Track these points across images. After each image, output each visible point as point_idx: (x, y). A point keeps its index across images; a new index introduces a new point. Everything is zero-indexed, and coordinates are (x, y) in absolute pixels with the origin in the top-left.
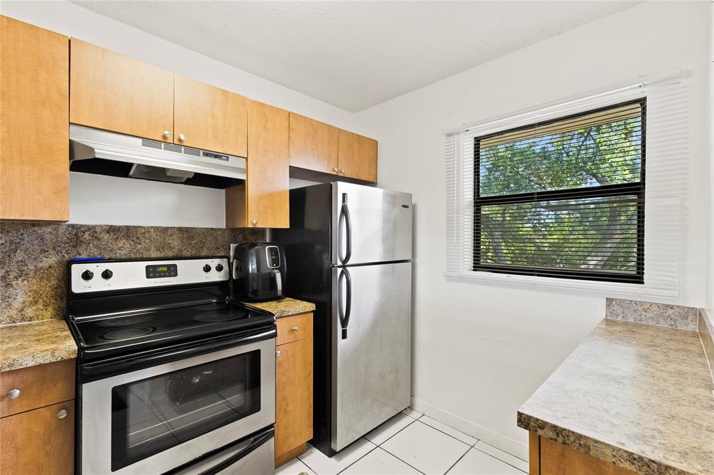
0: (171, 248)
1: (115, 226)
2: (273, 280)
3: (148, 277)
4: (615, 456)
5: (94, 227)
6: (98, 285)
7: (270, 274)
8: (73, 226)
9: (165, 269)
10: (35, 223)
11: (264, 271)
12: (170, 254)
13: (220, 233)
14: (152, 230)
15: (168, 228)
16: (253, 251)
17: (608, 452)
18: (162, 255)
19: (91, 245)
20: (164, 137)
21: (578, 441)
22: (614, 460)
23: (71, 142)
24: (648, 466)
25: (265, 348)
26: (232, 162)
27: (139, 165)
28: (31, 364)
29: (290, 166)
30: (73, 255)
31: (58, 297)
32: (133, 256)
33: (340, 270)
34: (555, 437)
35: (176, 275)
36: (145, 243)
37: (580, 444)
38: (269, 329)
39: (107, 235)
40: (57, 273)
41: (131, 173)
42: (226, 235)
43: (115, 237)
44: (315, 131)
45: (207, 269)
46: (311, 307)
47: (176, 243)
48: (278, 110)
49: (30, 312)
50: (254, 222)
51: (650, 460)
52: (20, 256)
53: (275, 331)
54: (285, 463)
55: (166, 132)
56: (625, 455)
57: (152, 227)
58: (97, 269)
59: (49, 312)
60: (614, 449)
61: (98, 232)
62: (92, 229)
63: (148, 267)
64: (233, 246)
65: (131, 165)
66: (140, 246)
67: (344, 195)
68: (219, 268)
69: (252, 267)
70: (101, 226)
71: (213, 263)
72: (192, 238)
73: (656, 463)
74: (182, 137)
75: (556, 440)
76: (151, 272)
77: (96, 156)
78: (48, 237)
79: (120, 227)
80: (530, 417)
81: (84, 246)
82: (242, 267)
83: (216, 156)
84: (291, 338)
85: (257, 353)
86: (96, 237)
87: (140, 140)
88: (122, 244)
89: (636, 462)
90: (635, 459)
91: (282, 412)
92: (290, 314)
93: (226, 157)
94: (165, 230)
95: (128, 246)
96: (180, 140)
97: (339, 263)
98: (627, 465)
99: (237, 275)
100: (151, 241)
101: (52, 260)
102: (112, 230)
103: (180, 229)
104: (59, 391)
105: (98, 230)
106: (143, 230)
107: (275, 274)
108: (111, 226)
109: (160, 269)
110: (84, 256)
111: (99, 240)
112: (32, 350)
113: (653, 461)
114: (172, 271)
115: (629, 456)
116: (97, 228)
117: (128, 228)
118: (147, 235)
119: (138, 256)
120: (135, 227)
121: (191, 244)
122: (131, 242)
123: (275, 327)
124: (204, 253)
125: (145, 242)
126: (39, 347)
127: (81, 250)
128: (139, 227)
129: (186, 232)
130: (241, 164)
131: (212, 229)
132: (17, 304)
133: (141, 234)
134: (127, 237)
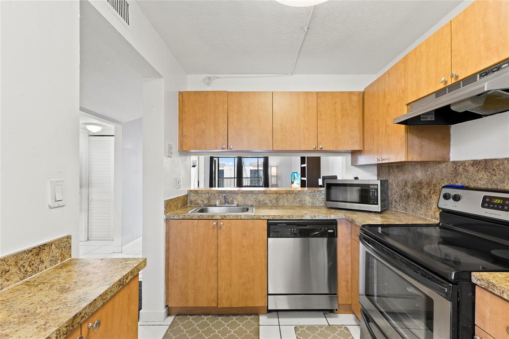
1: (477, 160)
3: (483, 206)
5: (465, 162)
8: (453, 162)
9: (500, 202)
14: (506, 162)
19: (463, 176)
39: (472, 168)
43: (477, 169)
57: (506, 159)
61: (467, 166)
62: (463, 163)
63: (485, 197)
66: (495, 177)
70: (468, 161)
76: (487, 203)
78: (443, 170)
79: (480, 161)
86: (466, 170)
88: (481, 176)
95: (486, 177)
100: (505, 172)
102: (475, 163)
105: (467, 165)
106: (498, 163)
108: (475, 160)
109: (496, 201)
111: (467, 172)
114: (506, 205)
116: (466, 163)
117: (486, 161)
118: (501, 167)
120: (492, 160)
122: (488, 174)
125: (499, 174)
127: (458, 179)
128: (495, 159)
133: (496, 166)
134: (485, 169)
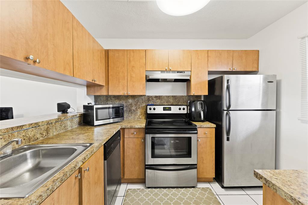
0: (170, 102)
2: (200, 114)
3: (164, 110)
4: (285, 196)
5: (152, 96)
6: (153, 112)
7: (199, 112)
8: (148, 96)
9: (168, 108)
10: (141, 96)
11: (197, 111)
12: (170, 104)
13: (185, 97)
15: (169, 96)
16: (194, 103)
17: (283, 193)
18: (168, 104)
20: (166, 69)
21: (273, 186)
22: (285, 198)
23: (146, 75)
24: (298, 204)
25: (193, 137)
26: (186, 73)
27: (161, 79)
28: (137, 127)
29: (208, 71)
30: (148, 104)
31: (145, 114)
32: (161, 104)
33: (225, 112)
34: (265, 183)
35: (171, 110)
36: (163, 101)
37: (274, 188)
38: (195, 131)
40: (145, 108)
41: (160, 81)
42: (187, 98)
44: (220, 54)
45: (180, 109)
46: (214, 126)
47: (171, 101)
48: (203, 51)
49: (140, 117)
50: (194, 93)
51: (298, 201)
52: (139, 103)
53: (197, 132)
54: (204, 182)
55: (166, 68)
56: (289, 196)
58: (152, 107)
59: (144, 118)
60: (285, 193)
63: (164, 108)
64: (189, 101)
65: (159, 79)
67: (228, 81)
68: (184, 109)
69: (193, 109)
71: (182, 107)
72: (176, 99)
73: (301, 203)
74: (171, 68)
75: (266, 184)
76: (164, 109)
77: (150, 78)
78: (143, 99)
80: (258, 173)
81: (150, 101)
82: (190, 109)
83: (181, 72)
84: (204, 136)
85: (190, 138)
87: (160, 72)
89: (293, 201)
90: (293, 199)
91: (201, 162)
92: (204, 127)
93: (184, 72)
94: (168, 97)
95: (159, 101)
96: (170, 70)
97: (225, 109)
98: (289, 201)
99: (189, 112)
100: (165, 100)
101: (144, 105)
103: (172, 96)
104: (142, 135)
107: (201, 112)
109: (167, 108)
110: (150, 104)
111: (153, 100)
112: (138, 124)
113: (300, 202)
114: (170, 109)
115: (291, 197)
117: (159, 96)
118: (164, 98)
119: (162, 104)
120: (161, 96)
121: (176, 101)
123: (197, 130)
124: (179, 104)
126: (139, 124)
127: (150, 102)
129: (175, 97)
130: (189, 73)
131: (182, 96)
132: (138, 115)
134: (159, 99)
